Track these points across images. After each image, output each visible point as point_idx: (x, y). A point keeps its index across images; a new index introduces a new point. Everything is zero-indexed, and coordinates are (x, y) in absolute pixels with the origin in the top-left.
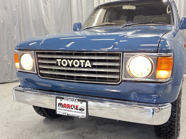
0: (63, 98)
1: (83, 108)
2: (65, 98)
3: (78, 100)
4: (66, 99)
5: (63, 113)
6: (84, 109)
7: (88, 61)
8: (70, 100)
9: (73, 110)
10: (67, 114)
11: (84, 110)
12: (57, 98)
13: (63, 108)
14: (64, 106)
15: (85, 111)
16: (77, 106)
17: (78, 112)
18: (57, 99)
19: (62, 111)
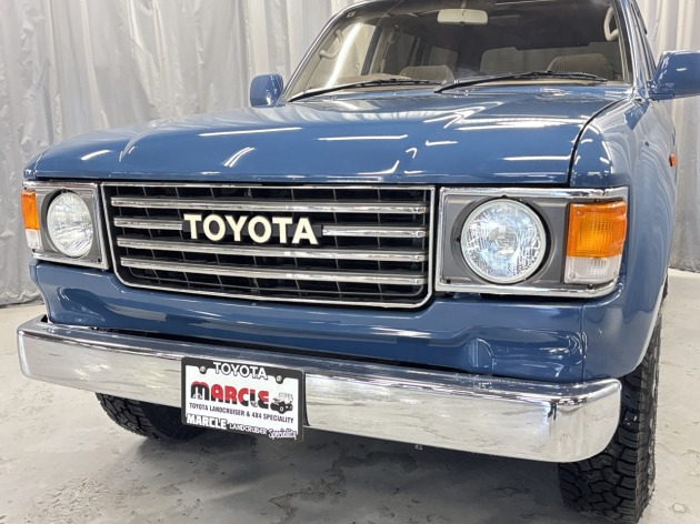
0: (210, 365)
1: (287, 402)
2: (217, 364)
3: (269, 371)
4: (220, 367)
5: (211, 420)
6: (290, 405)
7: (304, 222)
8: (235, 370)
9: (250, 409)
10: (228, 426)
11: (289, 407)
12: (185, 362)
13: (210, 403)
14: (215, 393)
15: (294, 414)
16: (264, 394)
17: (267, 417)
18: (187, 367)
19: (208, 413)
